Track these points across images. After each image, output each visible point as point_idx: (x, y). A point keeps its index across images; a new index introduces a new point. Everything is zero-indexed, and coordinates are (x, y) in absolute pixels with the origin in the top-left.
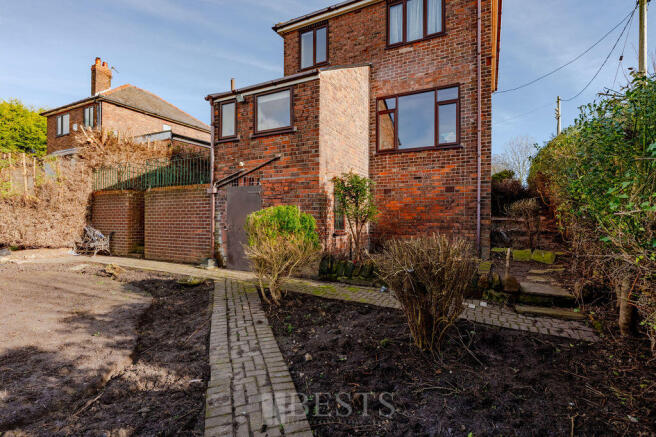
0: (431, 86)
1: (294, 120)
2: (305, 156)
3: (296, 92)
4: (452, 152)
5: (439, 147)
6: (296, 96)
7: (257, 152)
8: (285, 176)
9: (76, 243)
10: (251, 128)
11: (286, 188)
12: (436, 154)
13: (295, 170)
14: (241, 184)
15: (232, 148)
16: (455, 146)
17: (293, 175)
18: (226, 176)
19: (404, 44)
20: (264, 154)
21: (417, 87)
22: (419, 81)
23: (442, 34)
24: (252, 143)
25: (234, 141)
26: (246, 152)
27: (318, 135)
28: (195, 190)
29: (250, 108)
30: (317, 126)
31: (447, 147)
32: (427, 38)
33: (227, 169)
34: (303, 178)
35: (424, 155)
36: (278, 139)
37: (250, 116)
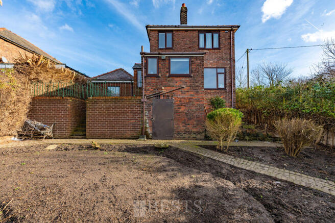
0: (215, 66)
1: (191, 71)
2: (197, 88)
3: (192, 60)
4: (223, 91)
5: (218, 89)
6: (192, 61)
7: (171, 84)
8: (187, 96)
9: (18, 132)
10: (167, 72)
11: (188, 101)
12: (218, 91)
13: (192, 93)
14: (162, 98)
15: (155, 80)
16: (224, 89)
17: (191, 95)
18: (152, 94)
19: (204, 49)
20: (175, 84)
21: (210, 66)
22: (211, 64)
23: (219, 49)
24: (168, 79)
25: (157, 77)
26: (164, 83)
27: (203, 79)
28: (130, 99)
29: (167, 63)
30: (203, 76)
31: (221, 89)
32: (213, 49)
33: (152, 90)
34: (196, 97)
35: (214, 91)
36: (183, 79)
37: (167, 66)
